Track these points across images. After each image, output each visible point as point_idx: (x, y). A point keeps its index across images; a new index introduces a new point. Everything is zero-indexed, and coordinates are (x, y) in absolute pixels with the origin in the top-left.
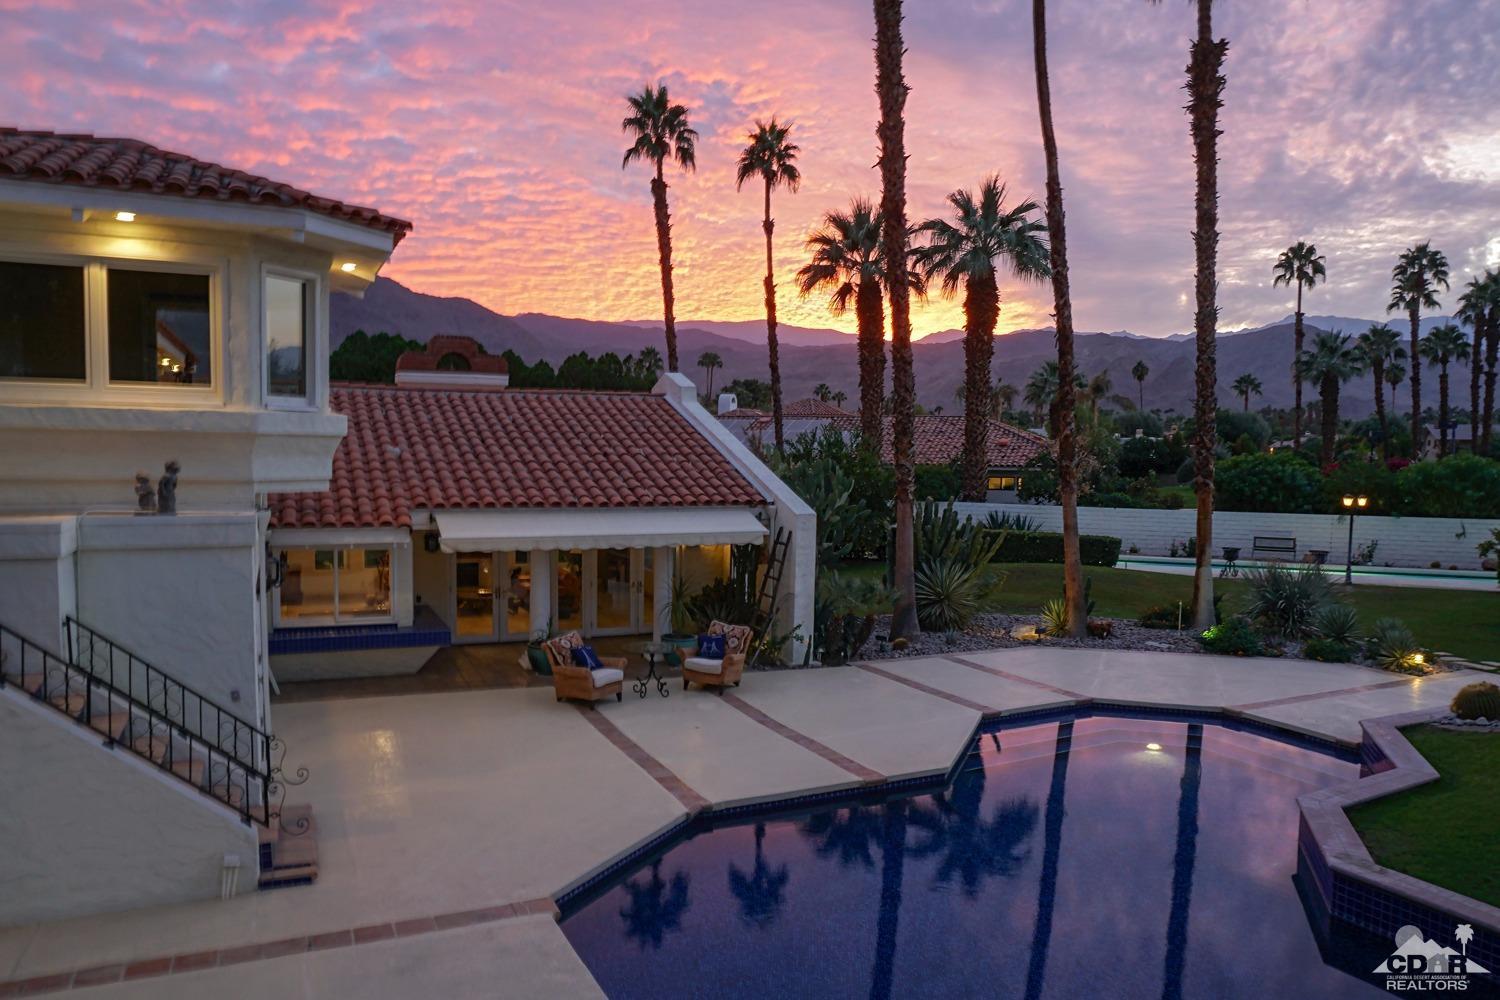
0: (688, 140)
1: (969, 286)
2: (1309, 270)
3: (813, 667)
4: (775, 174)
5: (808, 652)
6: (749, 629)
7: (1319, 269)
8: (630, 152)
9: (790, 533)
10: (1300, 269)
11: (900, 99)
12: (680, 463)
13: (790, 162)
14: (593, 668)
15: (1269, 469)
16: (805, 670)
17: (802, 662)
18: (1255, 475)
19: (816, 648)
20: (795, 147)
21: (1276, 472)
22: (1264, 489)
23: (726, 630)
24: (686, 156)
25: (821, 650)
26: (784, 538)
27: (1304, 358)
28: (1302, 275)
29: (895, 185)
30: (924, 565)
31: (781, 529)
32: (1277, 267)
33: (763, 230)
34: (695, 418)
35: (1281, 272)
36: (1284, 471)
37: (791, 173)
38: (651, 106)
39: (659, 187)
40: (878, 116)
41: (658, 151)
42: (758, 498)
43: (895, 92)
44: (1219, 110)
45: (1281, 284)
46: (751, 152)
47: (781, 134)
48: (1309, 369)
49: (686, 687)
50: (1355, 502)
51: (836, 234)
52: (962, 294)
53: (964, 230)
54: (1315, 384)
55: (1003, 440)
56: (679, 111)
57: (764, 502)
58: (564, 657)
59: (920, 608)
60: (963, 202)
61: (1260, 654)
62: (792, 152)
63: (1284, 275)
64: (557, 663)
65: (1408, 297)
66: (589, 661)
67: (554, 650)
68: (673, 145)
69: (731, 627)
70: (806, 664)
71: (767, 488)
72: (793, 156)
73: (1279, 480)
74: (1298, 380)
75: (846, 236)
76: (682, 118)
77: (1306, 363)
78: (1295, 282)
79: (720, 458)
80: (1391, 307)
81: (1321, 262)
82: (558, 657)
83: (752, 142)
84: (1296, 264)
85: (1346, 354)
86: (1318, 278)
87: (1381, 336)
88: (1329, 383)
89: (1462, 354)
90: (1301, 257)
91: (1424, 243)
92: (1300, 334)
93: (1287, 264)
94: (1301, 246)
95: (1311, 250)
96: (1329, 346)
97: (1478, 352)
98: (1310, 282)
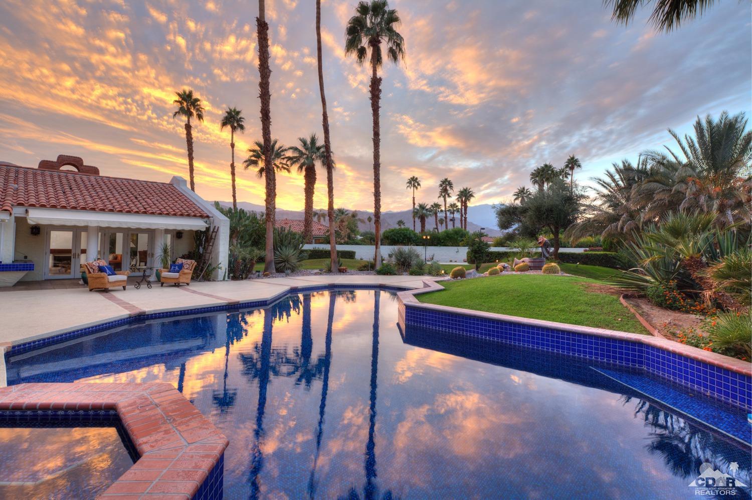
0: (200, 111)
1: (306, 170)
2: (416, 184)
3: (227, 281)
4: (235, 127)
5: (225, 275)
6: (194, 261)
7: (419, 184)
8: (176, 113)
9: (218, 227)
10: (413, 184)
11: (268, 74)
12: (173, 204)
13: (242, 123)
14: (109, 275)
15: (403, 232)
16: (223, 282)
17: (222, 279)
18: (399, 234)
19: (229, 274)
20: (243, 118)
21: (404, 233)
22: (401, 238)
23: (183, 262)
24: (200, 117)
25: (231, 275)
26: (215, 230)
27: (416, 211)
28: (414, 186)
29: (266, 104)
30: (279, 248)
31: (215, 226)
33: (230, 147)
34: (185, 191)
35: (408, 184)
36: (407, 232)
37: (242, 127)
38: (185, 97)
39: (188, 127)
40: (259, 80)
41: (189, 114)
42: (205, 215)
43: (266, 71)
44: (380, 100)
45: (409, 188)
46: (226, 118)
47: (238, 113)
48: (417, 214)
49: (162, 286)
50: (426, 237)
51: (258, 148)
52: (304, 173)
53: (304, 151)
54: (419, 219)
55: (320, 227)
56: (197, 100)
57: (208, 217)
58: (94, 270)
59: (276, 264)
60: (304, 143)
61: (395, 274)
62: (242, 120)
63: (409, 186)
64: (90, 273)
65: (443, 194)
66: (108, 271)
67: (88, 267)
68: (195, 113)
69: (186, 260)
70: (224, 279)
71: (210, 212)
72: (242, 121)
73: (405, 235)
74: (414, 217)
75: (261, 149)
76: (199, 103)
77: (416, 212)
78: (412, 188)
79: (192, 203)
80: (439, 197)
81: (419, 182)
82: (90, 269)
83: (227, 114)
84: (413, 183)
85: (427, 210)
86: (419, 187)
88: (423, 219)
89: (458, 211)
90: (414, 181)
91: (446, 178)
92: (414, 204)
93: (410, 182)
94: (414, 177)
95: (417, 179)
96: (422, 207)
97: (461, 211)
98: (417, 188)
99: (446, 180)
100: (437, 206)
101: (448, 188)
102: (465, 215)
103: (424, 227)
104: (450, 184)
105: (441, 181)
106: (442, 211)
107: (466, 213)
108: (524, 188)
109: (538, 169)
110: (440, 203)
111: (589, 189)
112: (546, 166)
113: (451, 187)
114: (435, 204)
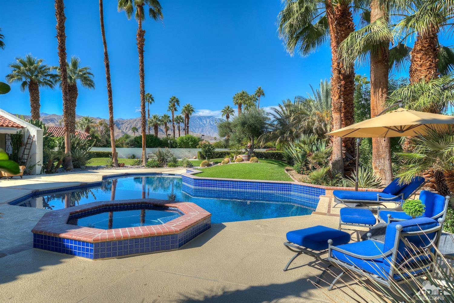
3: (43, 174)
7: (153, 100)
9: (34, 136)
17: (40, 173)
31: (30, 135)
42: (19, 126)
57: (22, 127)
65: (172, 109)
72: (2, 38)
85: (159, 120)
86: (153, 102)
88: (156, 127)
89: (183, 122)
96: (156, 118)
97: (185, 122)
98: (151, 103)
99: (174, 98)
100: (166, 117)
101: (176, 104)
102: (188, 125)
104: (177, 101)
105: (171, 99)
106: (170, 121)
107: (188, 123)
108: (229, 107)
109: (238, 94)
110: (169, 115)
111: (270, 114)
113: (178, 104)
114: (165, 116)
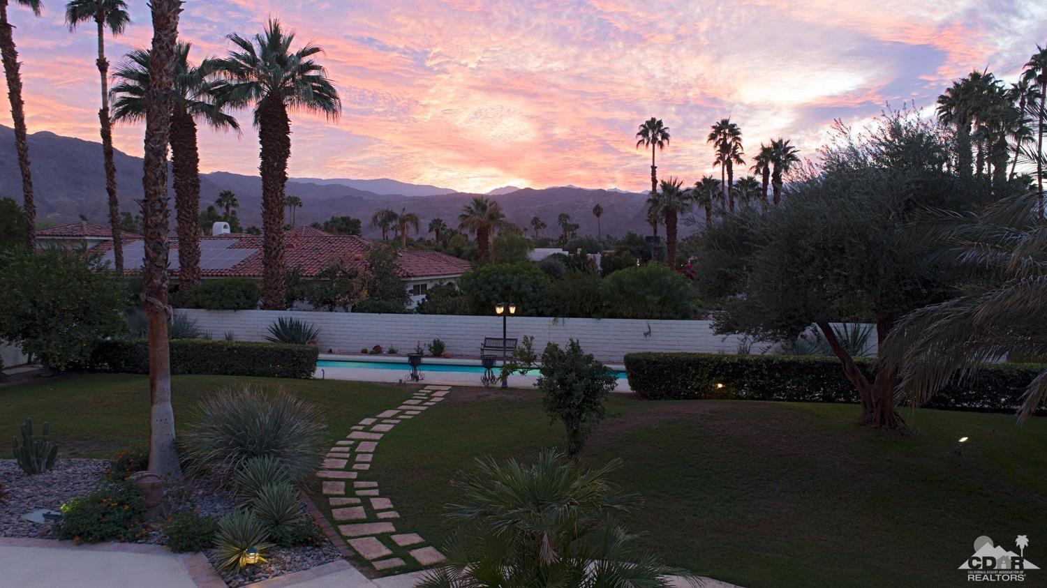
2: (659, 138)
7: (665, 136)
10: (653, 136)
27: (657, 197)
28: (654, 140)
32: (639, 134)
33: (97, 69)
35: (640, 137)
45: (642, 146)
48: (659, 205)
54: (662, 216)
63: (643, 140)
74: (653, 213)
77: (657, 201)
78: (651, 145)
80: (716, 163)
81: (667, 131)
84: (651, 133)
85: (681, 194)
86: (665, 142)
87: (708, 184)
88: (670, 217)
90: (653, 129)
91: (726, 117)
92: (654, 181)
93: (644, 133)
94: (653, 120)
95: (660, 123)
96: (669, 188)
98: (661, 144)
99: (725, 123)
101: (732, 141)
103: (675, 234)
104: (734, 132)
105: (714, 127)
109: (957, 85)
112: (975, 76)
113: (739, 139)
114: (705, 180)
